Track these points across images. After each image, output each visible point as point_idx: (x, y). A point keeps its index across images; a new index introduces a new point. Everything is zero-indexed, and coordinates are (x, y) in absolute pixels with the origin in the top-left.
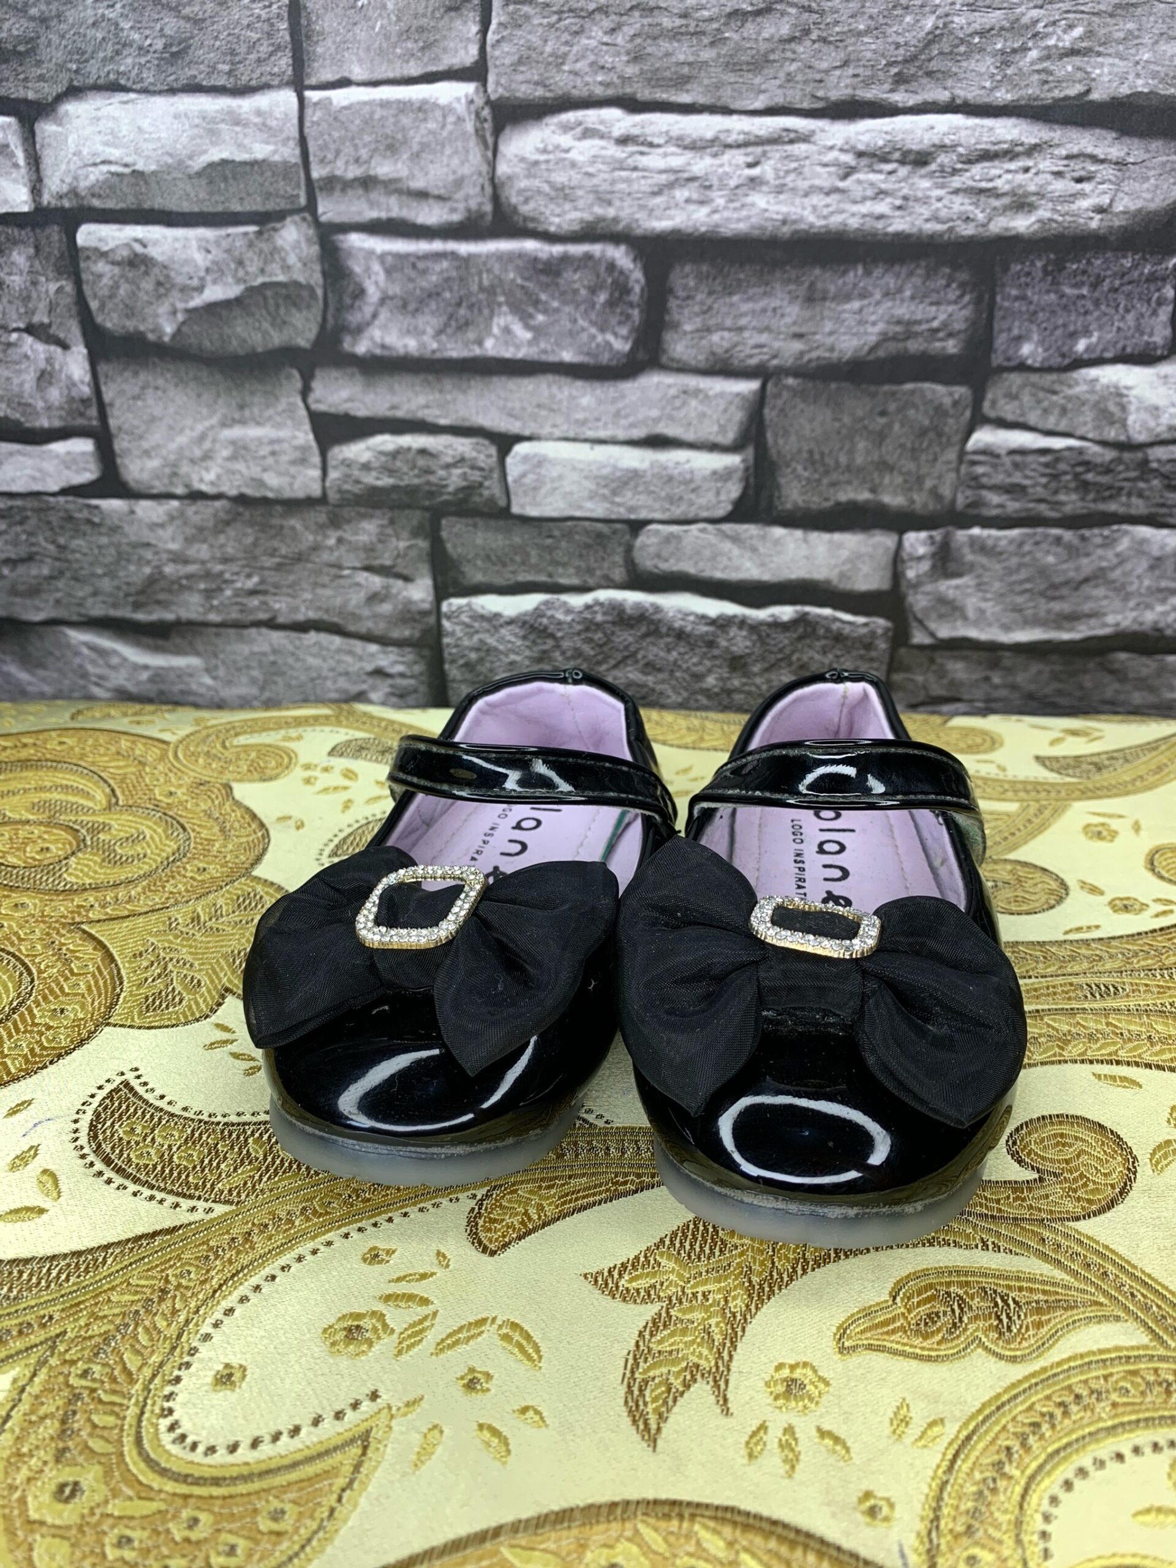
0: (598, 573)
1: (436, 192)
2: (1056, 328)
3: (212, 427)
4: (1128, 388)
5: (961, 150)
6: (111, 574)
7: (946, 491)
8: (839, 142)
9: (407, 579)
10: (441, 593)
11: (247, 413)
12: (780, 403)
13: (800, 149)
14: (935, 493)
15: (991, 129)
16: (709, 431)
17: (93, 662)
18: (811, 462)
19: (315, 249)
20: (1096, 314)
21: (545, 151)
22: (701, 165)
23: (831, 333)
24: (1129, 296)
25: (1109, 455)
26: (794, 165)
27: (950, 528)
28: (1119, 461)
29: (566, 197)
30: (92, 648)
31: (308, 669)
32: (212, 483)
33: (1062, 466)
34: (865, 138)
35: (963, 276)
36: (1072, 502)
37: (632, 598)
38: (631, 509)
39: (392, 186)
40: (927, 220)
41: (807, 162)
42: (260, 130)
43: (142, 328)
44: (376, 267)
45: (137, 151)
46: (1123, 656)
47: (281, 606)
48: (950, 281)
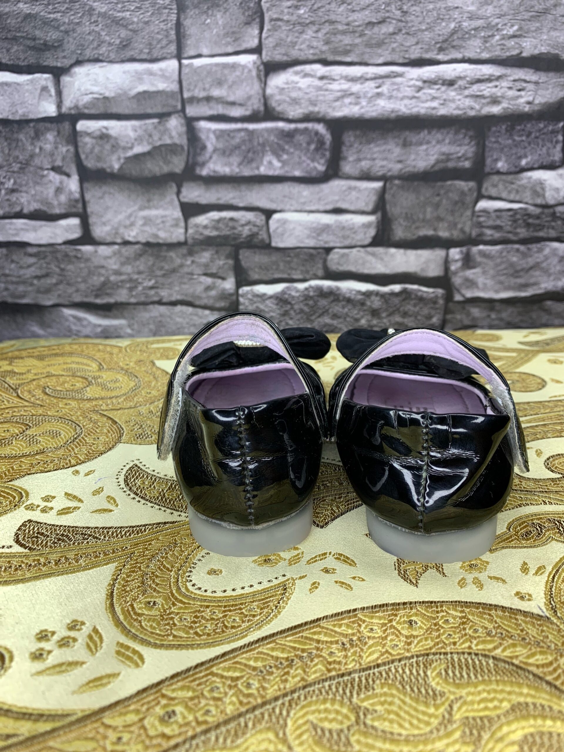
0: (311, 273)
1: (239, 102)
2: (512, 155)
3: (134, 211)
4: (545, 180)
5: (468, 79)
6: (85, 281)
7: (467, 229)
8: (415, 76)
9: (223, 279)
10: (239, 284)
11: (151, 204)
12: (392, 192)
13: (399, 80)
14: (462, 231)
15: (480, 70)
16: (361, 205)
17: (75, 324)
18: (407, 217)
19: (184, 129)
20: (529, 148)
21: (287, 83)
22: (356, 88)
23: (414, 160)
24: (543, 140)
25: (538, 211)
26: (396, 87)
27: (469, 247)
28: (542, 213)
29: (297, 103)
30: (75, 317)
31: (177, 323)
32: (134, 237)
33: (518, 216)
34: (427, 75)
35: (471, 133)
36: (523, 232)
37: (327, 284)
38: (326, 242)
39: (219, 100)
40: (454, 109)
41: (402, 86)
42: (162, 77)
43: (105, 166)
44: (212, 136)
45: (106, 88)
46: (549, 303)
47: (165, 294)
48: (465, 135)
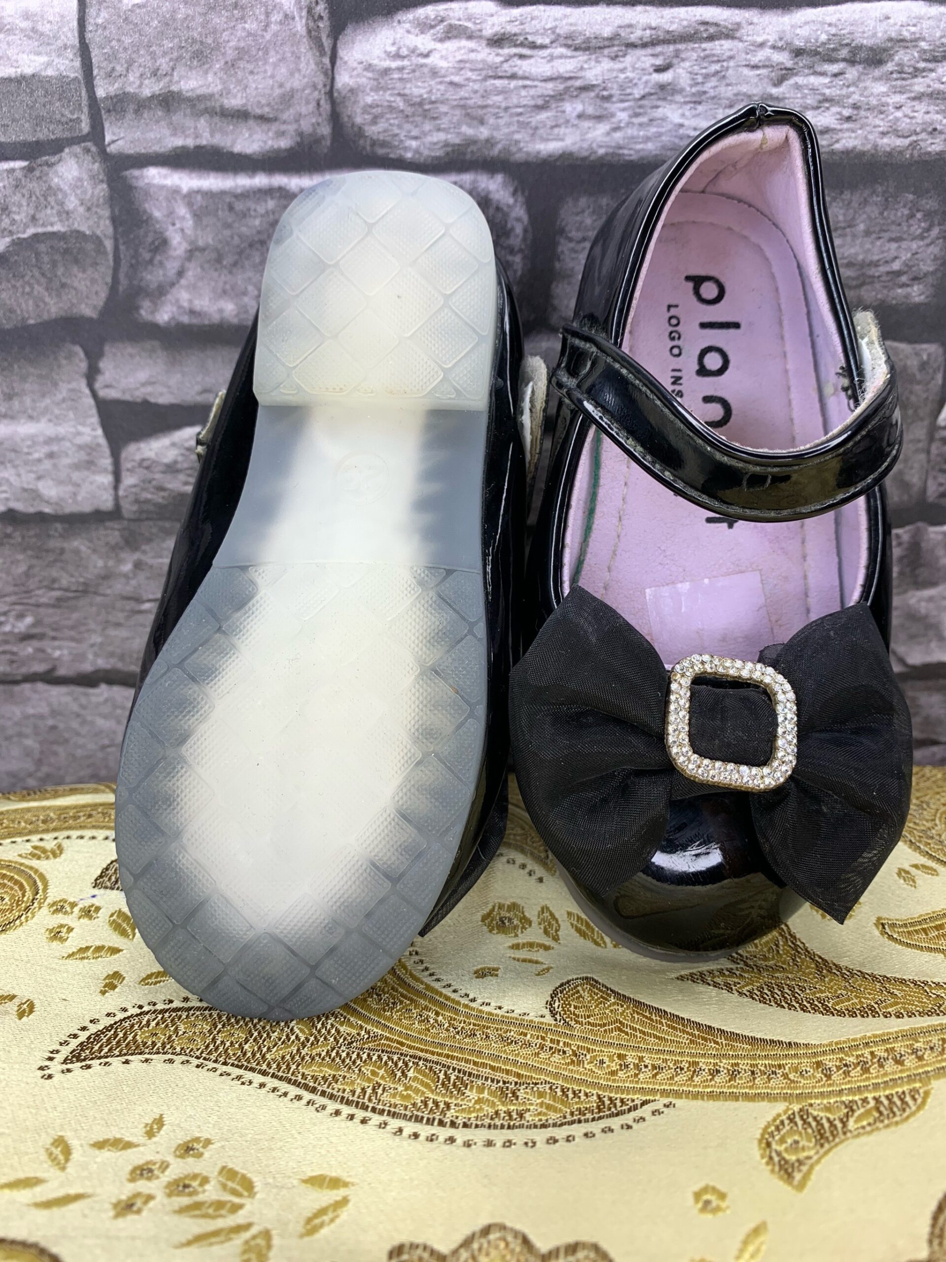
1: (259, 111)
5: (923, 45)
8: (772, 38)
11: (16, 404)
13: (723, 47)
14: (900, 480)
19: (102, 189)
21: (398, 56)
22: (598, 70)
26: (716, 67)
27: (920, 524)
29: (425, 114)
31: (99, 733)
34: (804, 32)
35: (930, 203)
39: (201, 105)
40: (884, 134)
41: (732, 63)
42: (30, 38)
44: (182, 210)
47: (61, 653)
48: (914, 208)
